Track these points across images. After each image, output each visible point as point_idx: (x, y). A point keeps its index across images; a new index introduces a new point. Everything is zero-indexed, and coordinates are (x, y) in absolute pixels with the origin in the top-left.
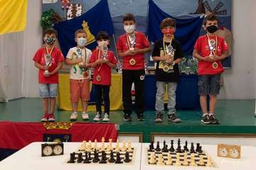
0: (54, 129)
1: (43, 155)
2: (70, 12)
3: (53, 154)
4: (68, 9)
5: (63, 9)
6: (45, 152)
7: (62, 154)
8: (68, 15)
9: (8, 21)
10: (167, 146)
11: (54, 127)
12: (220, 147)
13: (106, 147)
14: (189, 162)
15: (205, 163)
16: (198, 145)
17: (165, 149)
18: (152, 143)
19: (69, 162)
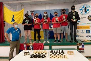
1: (24, 55)
2: (33, 17)
3: (27, 55)
7: (29, 54)
9: (20, 20)
12: (68, 52)
13: (40, 51)
14: (61, 57)
15: (65, 57)
16: (62, 51)
17: (54, 52)
18: (51, 50)
19: (30, 58)
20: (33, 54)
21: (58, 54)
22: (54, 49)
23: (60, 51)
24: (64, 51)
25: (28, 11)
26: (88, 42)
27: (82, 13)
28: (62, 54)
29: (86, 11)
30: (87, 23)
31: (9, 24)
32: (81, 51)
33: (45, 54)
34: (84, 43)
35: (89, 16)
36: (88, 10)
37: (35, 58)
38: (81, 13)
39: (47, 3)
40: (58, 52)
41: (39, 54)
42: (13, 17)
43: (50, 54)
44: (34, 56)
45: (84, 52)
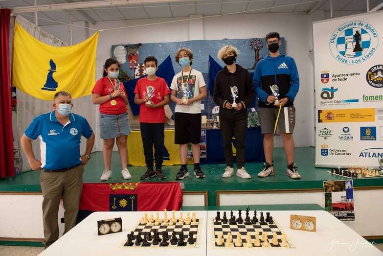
0: (120, 190)
1: (100, 234)
2: (137, 72)
3: (110, 232)
4: (135, 68)
5: (131, 69)
6: (102, 230)
7: (121, 230)
8: (136, 74)
9: (79, 84)
10: (234, 217)
11: (120, 187)
12: (294, 218)
13: (169, 218)
14: (261, 241)
15: (280, 241)
16: (268, 214)
17: (233, 221)
18: (218, 213)
19: (126, 245)
20: (136, 230)
21: (249, 230)
22: (232, 208)
23: (259, 217)
24: (273, 214)
25: (113, 47)
26: (368, 175)
27: (343, 53)
28: (265, 230)
29: (358, 49)
30: (366, 98)
31: (34, 98)
32: (343, 213)
33: (192, 230)
34: (351, 179)
35: (370, 70)
36: (367, 44)
37: (149, 245)
38: (341, 56)
39: (196, 14)
40: (248, 218)
41: (165, 230)
42: (49, 67)
43: (216, 230)
44: (143, 237)
45: (351, 216)
